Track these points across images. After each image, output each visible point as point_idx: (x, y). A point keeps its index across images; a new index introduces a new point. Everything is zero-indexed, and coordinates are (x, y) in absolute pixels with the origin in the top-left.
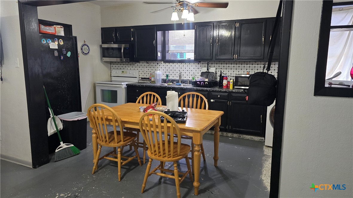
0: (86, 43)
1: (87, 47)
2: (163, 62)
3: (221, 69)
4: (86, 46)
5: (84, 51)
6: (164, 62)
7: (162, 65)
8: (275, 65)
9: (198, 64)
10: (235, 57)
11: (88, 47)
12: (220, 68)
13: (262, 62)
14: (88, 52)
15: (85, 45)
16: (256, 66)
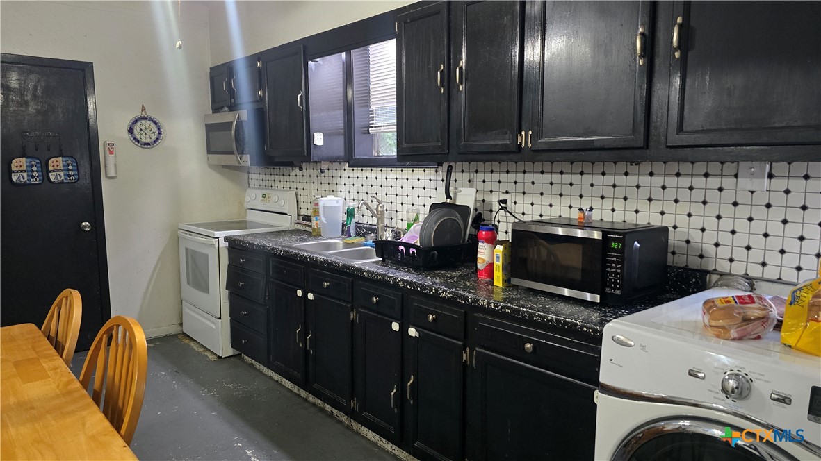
0: (150, 113)
1: (152, 125)
2: (347, 164)
3: (507, 192)
4: (147, 123)
5: (138, 137)
6: (349, 167)
7: (346, 174)
8: (736, 176)
9: (436, 171)
10: (526, 142)
11: (156, 123)
12: (503, 187)
13: (673, 160)
14: (154, 138)
15: (145, 119)
16: (645, 180)
